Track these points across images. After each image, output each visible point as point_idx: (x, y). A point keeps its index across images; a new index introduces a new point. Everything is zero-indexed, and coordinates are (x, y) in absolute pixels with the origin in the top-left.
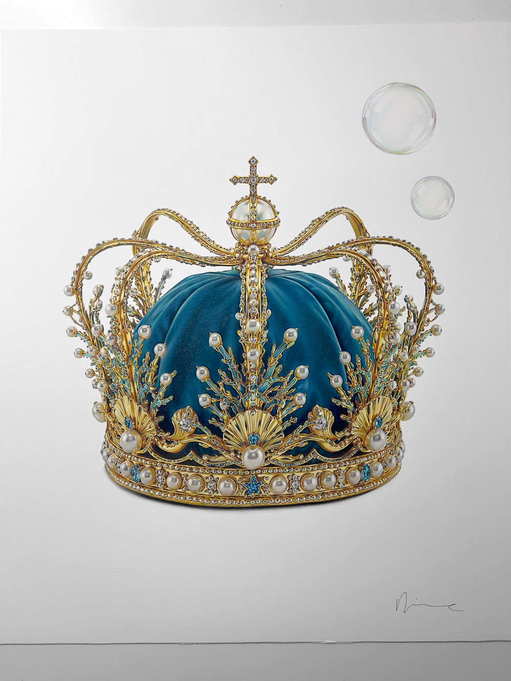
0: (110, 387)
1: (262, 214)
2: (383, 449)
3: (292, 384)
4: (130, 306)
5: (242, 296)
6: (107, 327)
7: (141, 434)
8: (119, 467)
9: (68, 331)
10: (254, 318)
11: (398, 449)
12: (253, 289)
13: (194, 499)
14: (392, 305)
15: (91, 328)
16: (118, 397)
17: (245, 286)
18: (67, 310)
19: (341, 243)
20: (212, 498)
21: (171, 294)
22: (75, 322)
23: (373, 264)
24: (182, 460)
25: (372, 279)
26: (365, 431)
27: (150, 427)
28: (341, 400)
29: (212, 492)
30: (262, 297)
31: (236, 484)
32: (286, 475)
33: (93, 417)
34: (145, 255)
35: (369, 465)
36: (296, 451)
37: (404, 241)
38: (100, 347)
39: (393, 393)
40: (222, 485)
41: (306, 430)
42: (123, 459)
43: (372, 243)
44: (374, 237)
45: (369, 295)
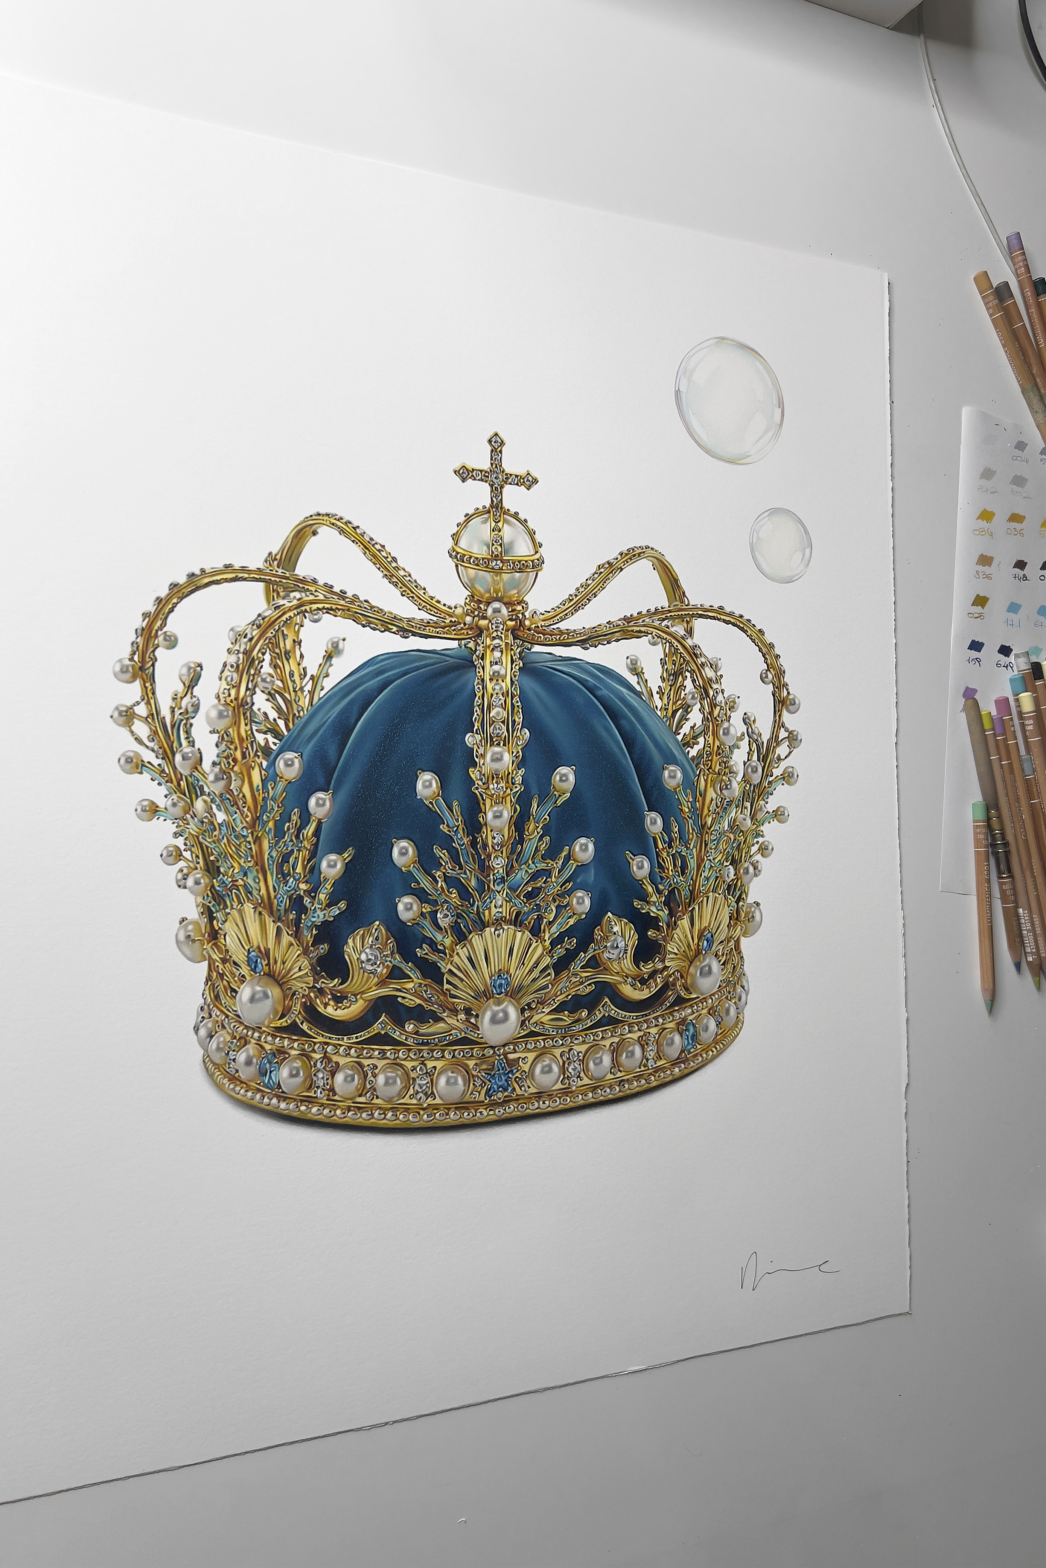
0: (216, 884)
1: (511, 544)
2: (716, 990)
3: (567, 874)
4: (259, 710)
5: (477, 701)
6: (210, 754)
7: (281, 985)
8: (234, 1060)
9: (123, 761)
10: (498, 744)
11: (739, 989)
12: (497, 687)
13: (390, 1114)
14: (724, 729)
15: (174, 754)
16: (232, 905)
17: (483, 680)
18: (120, 714)
19: (644, 612)
20: (423, 1109)
21: (342, 688)
22: (139, 740)
23: (694, 654)
24: (364, 1035)
25: (694, 681)
26: (688, 958)
27: (300, 970)
28: (648, 903)
29: (424, 1098)
30: (512, 705)
31: (469, 1077)
32: (557, 1052)
33: (178, 950)
34: (291, 604)
35: (694, 1022)
36: (574, 1004)
37: (741, 616)
38: (194, 796)
39: (729, 886)
40: (442, 1081)
41: (592, 963)
42: (243, 1041)
43: (693, 616)
44: (696, 605)
45: (689, 710)
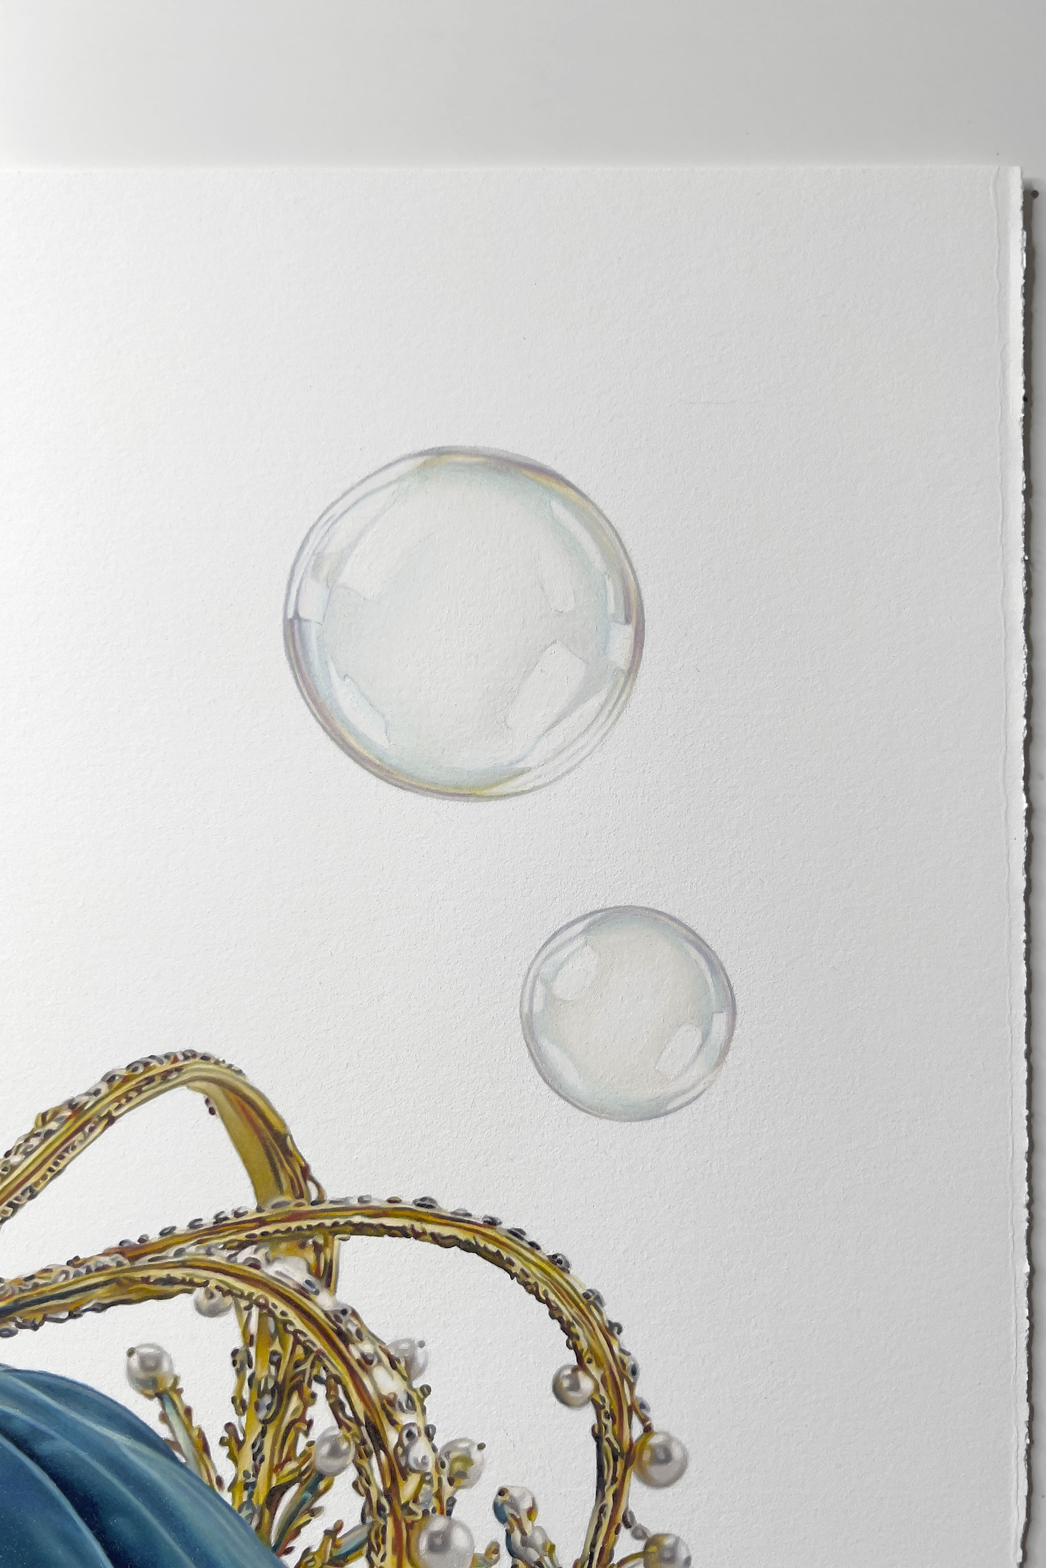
14: (433, 1536)
19: (182, 1227)
23: (340, 1333)
25: (336, 1407)
37: (492, 1223)
43: (335, 1229)
44: (346, 1200)
45: (322, 1485)
